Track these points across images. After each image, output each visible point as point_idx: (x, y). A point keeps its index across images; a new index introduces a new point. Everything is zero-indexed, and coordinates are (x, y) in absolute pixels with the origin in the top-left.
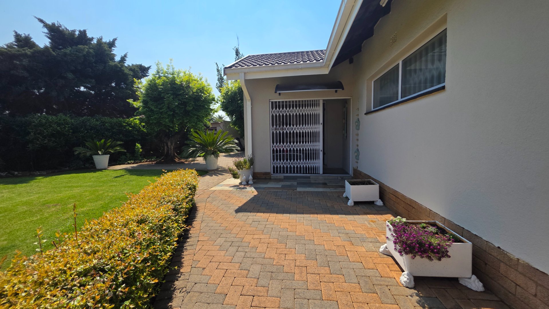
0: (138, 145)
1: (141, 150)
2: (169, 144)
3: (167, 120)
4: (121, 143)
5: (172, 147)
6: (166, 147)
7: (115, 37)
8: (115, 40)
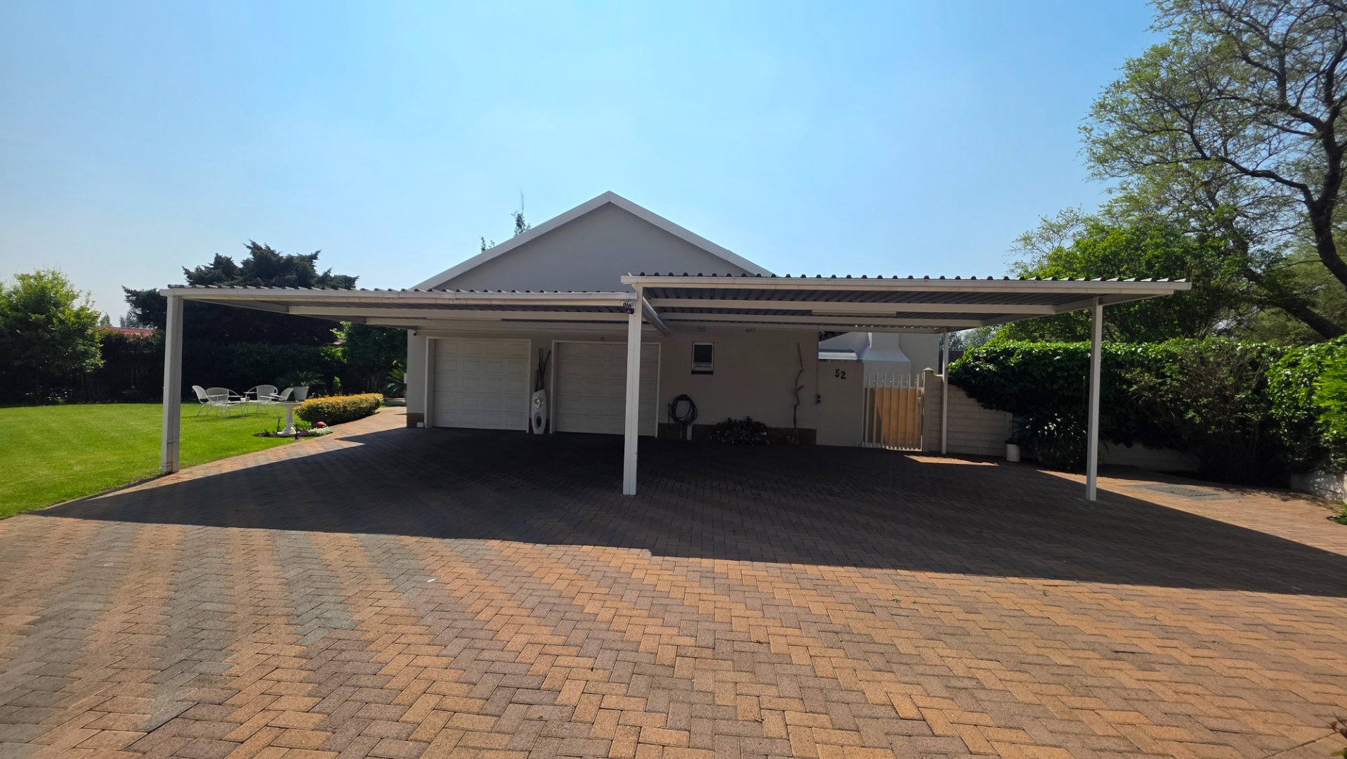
0: (337, 379)
1: (340, 385)
2: (373, 379)
3: (371, 355)
4: (322, 375)
5: (376, 384)
6: (368, 383)
7: (319, 250)
8: (317, 253)
